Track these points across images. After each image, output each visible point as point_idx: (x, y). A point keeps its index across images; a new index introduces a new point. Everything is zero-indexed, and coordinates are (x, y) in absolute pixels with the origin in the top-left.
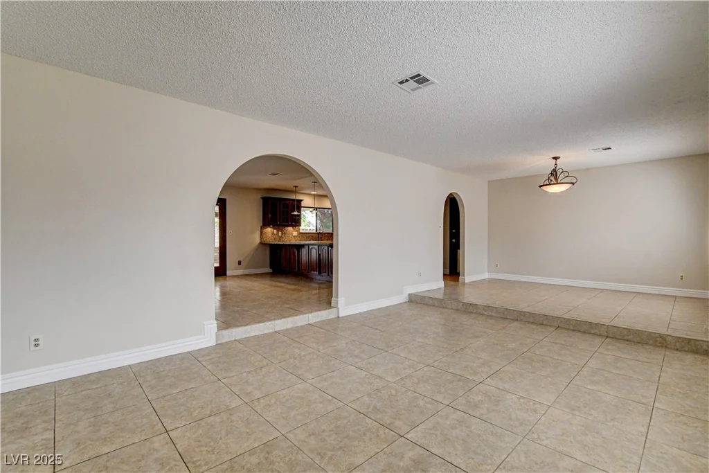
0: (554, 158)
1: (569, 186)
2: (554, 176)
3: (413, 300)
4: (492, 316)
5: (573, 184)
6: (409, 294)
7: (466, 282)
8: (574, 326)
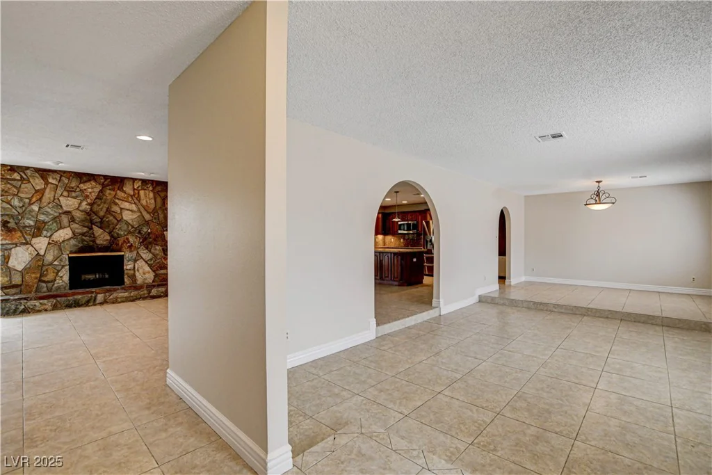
0: (597, 182)
1: (611, 205)
2: (598, 196)
3: (484, 300)
4: (562, 312)
5: (613, 203)
6: (479, 296)
7: (512, 284)
8: (634, 318)
